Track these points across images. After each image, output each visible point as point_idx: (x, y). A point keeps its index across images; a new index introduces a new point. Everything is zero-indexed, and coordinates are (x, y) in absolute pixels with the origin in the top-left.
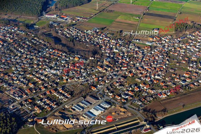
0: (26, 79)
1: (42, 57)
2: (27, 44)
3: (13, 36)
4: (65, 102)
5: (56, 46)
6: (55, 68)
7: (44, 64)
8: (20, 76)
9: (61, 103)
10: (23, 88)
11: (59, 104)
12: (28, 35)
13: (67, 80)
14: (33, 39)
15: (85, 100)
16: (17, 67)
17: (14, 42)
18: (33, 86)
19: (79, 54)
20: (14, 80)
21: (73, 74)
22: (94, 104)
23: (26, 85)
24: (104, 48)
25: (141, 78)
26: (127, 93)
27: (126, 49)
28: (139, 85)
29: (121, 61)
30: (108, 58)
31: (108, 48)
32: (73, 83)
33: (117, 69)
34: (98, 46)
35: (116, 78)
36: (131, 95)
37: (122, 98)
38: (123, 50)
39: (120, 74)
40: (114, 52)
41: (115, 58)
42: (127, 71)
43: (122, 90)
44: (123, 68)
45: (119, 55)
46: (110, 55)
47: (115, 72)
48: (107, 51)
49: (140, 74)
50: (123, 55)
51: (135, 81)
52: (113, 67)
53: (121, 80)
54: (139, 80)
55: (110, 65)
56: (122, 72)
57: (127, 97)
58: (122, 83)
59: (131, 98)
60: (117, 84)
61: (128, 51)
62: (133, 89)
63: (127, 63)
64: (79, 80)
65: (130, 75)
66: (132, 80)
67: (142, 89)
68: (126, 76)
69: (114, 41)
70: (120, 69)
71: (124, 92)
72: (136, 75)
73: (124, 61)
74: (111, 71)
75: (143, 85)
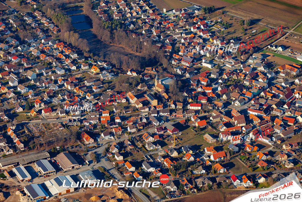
1: (20, 55)
2: (7, 24)
4: (5, 155)
5: (66, 34)
6: (32, 82)
7: (12, 70)
12: (26, 3)
13: (40, 112)
14: (29, 14)
15: (50, 162)
21: (64, 100)
22: (66, 172)
24: (183, 55)
25: (219, 135)
26: (160, 161)
27: (235, 64)
28: (202, 150)
29: (200, 89)
30: (167, 79)
31: (190, 57)
32: (48, 120)
33: (174, 105)
34: (169, 49)
35: (158, 126)
36: (166, 168)
37: (140, 170)
38: (227, 65)
39: (177, 118)
40: (200, 68)
41: (192, 82)
42: (199, 114)
43: (153, 154)
44: (191, 107)
45: (205, 76)
46: (185, 73)
47: (165, 113)
48: (183, 63)
49: (224, 124)
50: (219, 77)
51: (201, 140)
52: (168, 101)
53: (168, 131)
54: (211, 138)
55: (164, 94)
56: (183, 113)
57: (153, 169)
58: (164, 139)
59: (158, 173)
60: (150, 138)
61: (237, 69)
62: (181, 155)
63: (212, 97)
64: (66, 117)
65: (197, 125)
66: (195, 136)
67: (203, 160)
68: (189, 124)
69: (218, 42)
70: (183, 107)
71: (155, 158)
72: (212, 127)
73: (208, 90)
74: (157, 109)
75: (213, 150)
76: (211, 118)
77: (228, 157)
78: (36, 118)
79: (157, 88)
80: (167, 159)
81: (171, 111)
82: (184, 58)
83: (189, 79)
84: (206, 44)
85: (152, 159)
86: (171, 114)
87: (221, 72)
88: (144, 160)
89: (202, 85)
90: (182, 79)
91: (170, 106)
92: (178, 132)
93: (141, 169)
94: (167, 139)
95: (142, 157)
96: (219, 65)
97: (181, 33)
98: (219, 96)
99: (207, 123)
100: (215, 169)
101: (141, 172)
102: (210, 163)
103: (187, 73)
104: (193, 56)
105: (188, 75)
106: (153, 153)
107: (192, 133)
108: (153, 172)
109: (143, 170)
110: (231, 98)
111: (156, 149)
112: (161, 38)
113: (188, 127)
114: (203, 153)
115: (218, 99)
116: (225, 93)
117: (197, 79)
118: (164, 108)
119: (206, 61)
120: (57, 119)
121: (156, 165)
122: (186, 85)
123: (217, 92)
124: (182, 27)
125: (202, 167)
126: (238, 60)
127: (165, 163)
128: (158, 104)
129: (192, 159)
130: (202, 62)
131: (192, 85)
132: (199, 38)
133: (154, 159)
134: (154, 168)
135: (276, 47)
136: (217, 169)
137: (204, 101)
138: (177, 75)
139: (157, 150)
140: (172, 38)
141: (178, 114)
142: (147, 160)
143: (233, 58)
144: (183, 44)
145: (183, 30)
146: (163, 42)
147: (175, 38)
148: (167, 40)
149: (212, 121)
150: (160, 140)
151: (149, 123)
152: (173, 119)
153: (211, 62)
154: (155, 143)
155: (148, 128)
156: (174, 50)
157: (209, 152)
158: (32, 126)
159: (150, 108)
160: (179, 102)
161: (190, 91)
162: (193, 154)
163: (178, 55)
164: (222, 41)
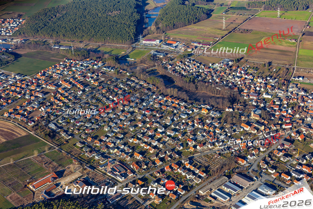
0: (129, 147)
1: (148, 109)
2: (121, 88)
3: (98, 76)
4: (197, 184)
5: (169, 90)
6: (173, 126)
7: (153, 120)
8: (118, 141)
9: (192, 187)
10: (126, 161)
11: (189, 189)
12: (120, 73)
13: (195, 147)
14: (128, 80)
15: (230, 182)
16: (111, 127)
17: (100, 85)
18: (141, 158)
19: (207, 103)
20: (110, 147)
21: (203, 136)
22: (247, 188)
23: (131, 156)
24: (247, 92)
26: (299, 168)
27: (284, 93)
29: (278, 113)
30: (256, 110)
32: (205, 152)
33: (275, 127)
35: (276, 143)
36: (308, 173)
38: (279, 94)
39: (282, 136)
40: (264, 99)
41: (267, 109)
42: (294, 130)
43: (290, 164)
44: (285, 127)
45: (273, 104)
47: (273, 133)
48: (251, 97)
50: (281, 103)
53: (285, 146)
55: (263, 121)
59: (308, 177)
60: (280, 153)
62: (308, 161)
63: (290, 117)
64: (215, 148)
65: (299, 138)
66: (304, 146)
69: (261, 80)
70: (281, 127)
71: (295, 167)
73: (283, 113)
74: (266, 132)
76: (304, 132)
78: (196, 152)
79: (254, 117)
80: (304, 166)
81: (277, 131)
82: (250, 94)
83: (264, 107)
87: (280, 99)
92: (292, 145)
93: (293, 176)
94: (289, 151)
95: (286, 168)
96: (274, 95)
97: (234, 78)
104: (254, 92)
105: (262, 105)
107: (300, 145)
111: (289, 160)
113: (294, 140)
118: (269, 130)
120: (210, 150)
121: (301, 172)
127: (305, 169)
128: (265, 128)
130: (263, 95)
132: (249, 80)
137: (288, 121)
138: (255, 106)
140: (231, 82)
141: (282, 133)
142: (290, 169)
143: (279, 89)
146: (227, 85)
149: (306, 134)
150: (286, 153)
153: (268, 94)
155: (271, 146)
158: (198, 159)
159: (262, 132)
161: (273, 116)
163: (244, 92)
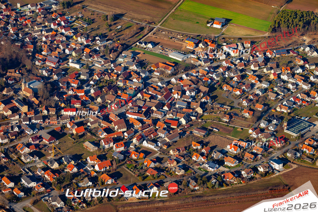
24: (46, 55)
25: (100, 142)
26: (40, 174)
27: (105, 63)
28: (84, 160)
29: (72, 92)
30: (35, 82)
31: (55, 57)
33: (46, 111)
34: (31, 48)
35: (32, 135)
36: (48, 181)
37: (20, 186)
38: (96, 65)
39: (52, 125)
40: (67, 69)
41: (60, 84)
42: (74, 120)
43: (31, 167)
44: (65, 112)
45: (74, 77)
46: (51, 74)
47: (38, 120)
48: (48, 63)
49: (103, 130)
50: (89, 78)
51: (81, 149)
52: (39, 107)
53: (44, 140)
54: (92, 146)
55: (34, 99)
56: (57, 120)
57: (34, 184)
58: (40, 149)
59: (41, 188)
60: (25, 149)
61: (107, 69)
62: (62, 166)
63: (86, 101)
65: (74, 132)
66: (74, 144)
67: (86, 170)
68: (65, 131)
69: (83, 40)
70: (56, 113)
71: (34, 171)
72: (92, 134)
73: (80, 93)
74: (28, 116)
75: (96, 159)
76: (89, 124)
77: (114, 166)
79: (24, 93)
80: (48, 171)
81: (45, 118)
82: (49, 57)
83: (58, 81)
84: (70, 42)
85: (31, 173)
86: (44, 121)
87: (91, 72)
88: (22, 174)
89: (73, 88)
90: (49, 81)
91: (42, 112)
92: (55, 141)
93: (21, 184)
94: (44, 149)
95: (19, 171)
96: (88, 65)
97: (41, 31)
98: (93, 99)
99: (86, 129)
100: (102, 180)
101: (21, 188)
102: (95, 174)
103: (54, 75)
104: (58, 56)
105: (55, 77)
106: (31, 165)
107: (70, 141)
108: (34, 187)
109: (22, 186)
110: (107, 101)
111: (34, 160)
112: (19, 37)
113: (65, 134)
114: (86, 163)
115: (92, 102)
116: (99, 95)
117: (66, 81)
118: (35, 115)
119: (73, 60)
121: (37, 179)
122: (55, 87)
123: (89, 94)
124: (41, 24)
125: (89, 179)
126: (108, 59)
127: (46, 176)
128: (29, 110)
129: (75, 170)
130: (69, 62)
131: (62, 88)
132: (62, 36)
133: (33, 173)
134: (36, 183)
135: (146, 44)
136: (104, 181)
137: (78, 106)
138: (43, 77)
139: (35, 162)
140: (31, 36)
141: (52, 120)
142: (25, 174)
143: (102, 57)
144: (45, 43)
145: (43, 27)
146: (22, 41)
147: (34, 35)
148: (27, 38)
149: (90, 127)
150: (36, 151)
151: (21, 133)
152: (47, 127)
153: (78, 62)
154: (32, 154)
155: (21, 138)
156: (36, 49)
157: (92, 162)
159: (20, 115)
160: (51, 107)
161: (61, 95)
162: (75, 164)
163: (42, 54)
164: (87, 38)
